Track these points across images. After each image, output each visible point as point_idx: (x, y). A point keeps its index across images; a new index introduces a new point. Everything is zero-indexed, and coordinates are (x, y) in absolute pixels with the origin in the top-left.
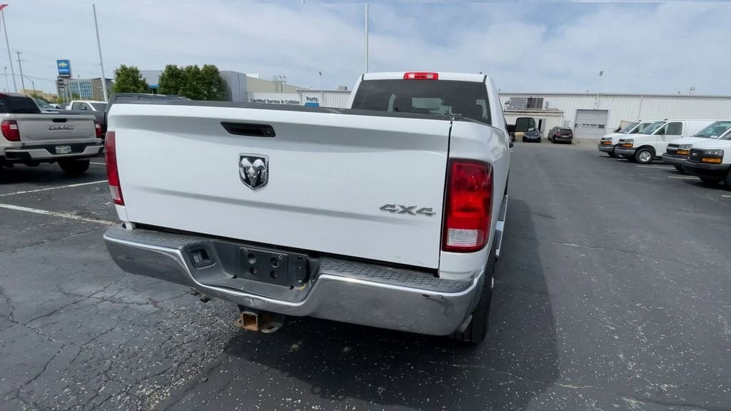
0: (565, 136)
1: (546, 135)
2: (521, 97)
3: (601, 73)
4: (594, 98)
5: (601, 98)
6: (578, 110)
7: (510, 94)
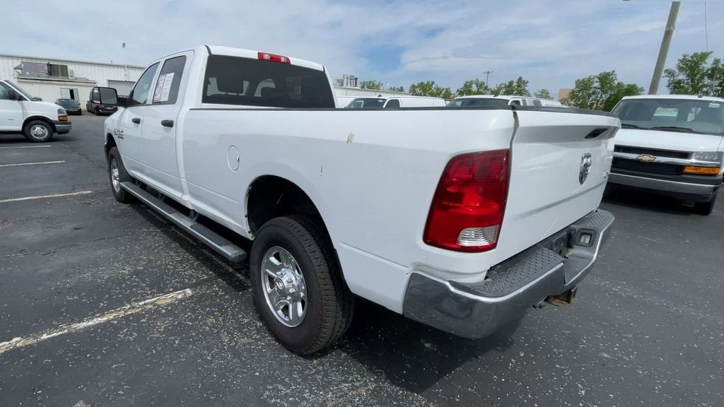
0: (109, 108)
1: (83, 107)
2: (39, 62)
3: (124, 45)
4: (123, 70)
5: (130, 70)
6: (109, 81)
7: (22, 58)
